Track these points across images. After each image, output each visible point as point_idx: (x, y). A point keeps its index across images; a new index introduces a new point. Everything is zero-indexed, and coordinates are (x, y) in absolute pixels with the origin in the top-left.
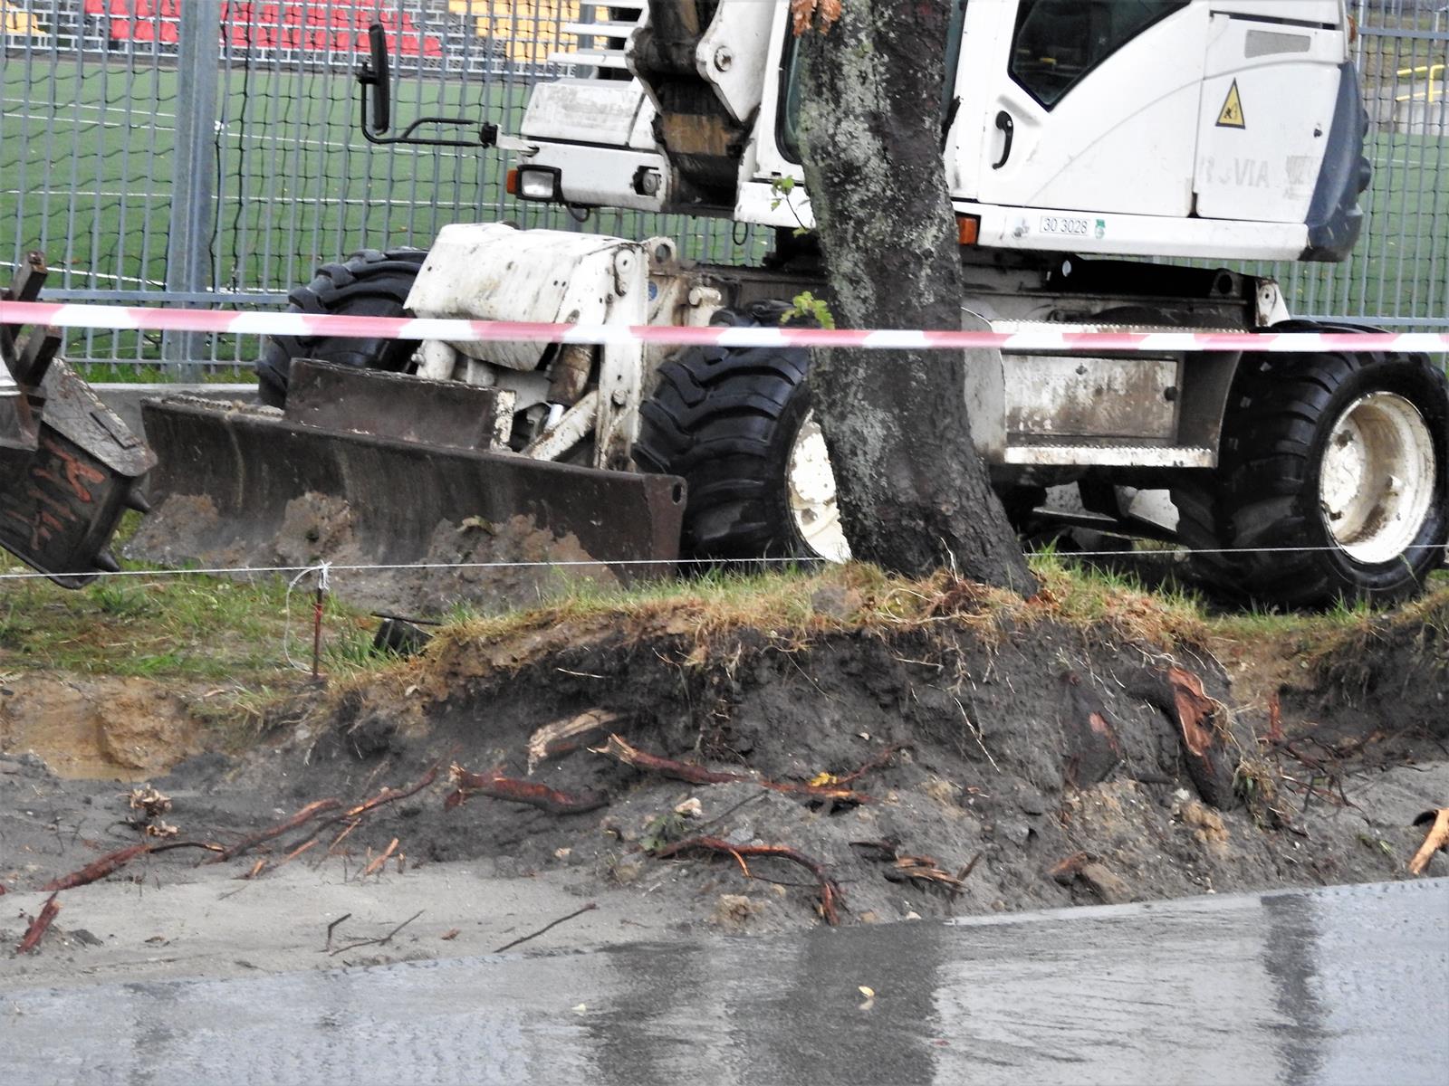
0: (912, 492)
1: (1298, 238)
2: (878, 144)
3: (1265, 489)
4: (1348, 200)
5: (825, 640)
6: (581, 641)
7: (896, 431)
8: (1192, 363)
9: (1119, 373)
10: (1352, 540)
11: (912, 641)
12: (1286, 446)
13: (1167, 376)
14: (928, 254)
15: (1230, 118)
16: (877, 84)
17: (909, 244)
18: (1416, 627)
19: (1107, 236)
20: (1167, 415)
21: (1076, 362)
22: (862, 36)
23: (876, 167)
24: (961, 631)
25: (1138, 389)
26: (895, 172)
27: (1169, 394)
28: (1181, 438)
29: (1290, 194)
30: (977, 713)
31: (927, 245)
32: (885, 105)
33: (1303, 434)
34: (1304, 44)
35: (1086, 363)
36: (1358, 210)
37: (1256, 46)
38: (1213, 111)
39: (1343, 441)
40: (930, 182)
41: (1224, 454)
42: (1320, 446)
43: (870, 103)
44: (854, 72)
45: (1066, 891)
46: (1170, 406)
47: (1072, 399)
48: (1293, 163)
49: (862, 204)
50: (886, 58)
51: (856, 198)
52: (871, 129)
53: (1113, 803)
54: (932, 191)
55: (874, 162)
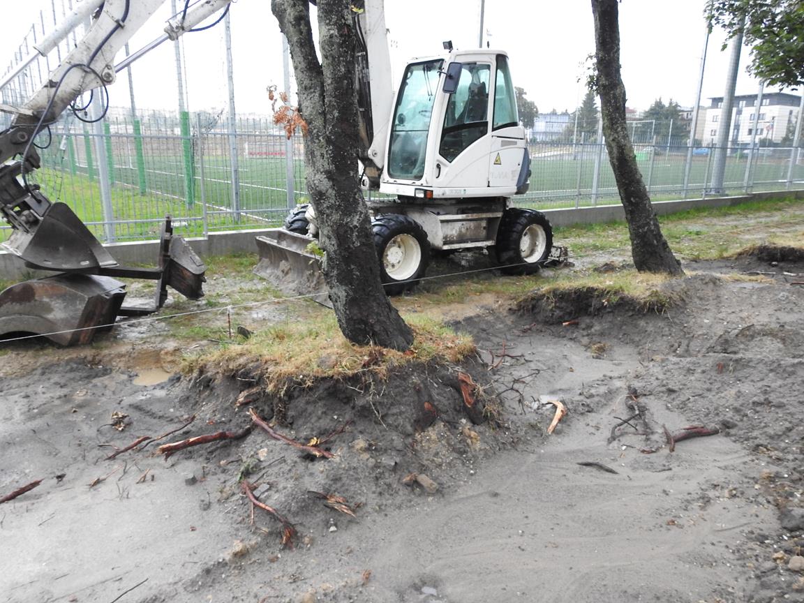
0: (359, 315)
1: (515, 189)
2: (331, 183)
3: (507, 249)
4: (526, 180)
5: (319, 380)
6: (250, 365)
7: (351, 293)
8: (490, 220)
9: (472, 224)
10: (527, 257)
11: (355, 379)
12: (515, 229)
13: (484, 224)
14: (356, 227)
15: (497, 162)
16: (328, 158)
17: (347, 223)
18: (544, 295)
19: (467, 193)
20: (484, 233)
21: (460, 223)
22: (321, 138)
23: (331, 192)
24: (374, 374)
25: (477, 228)
26: (338, 195)
27: (484, 228)
28: (487, 239)
29: (513, 180)
30: (379, 408)
31: (355, 223)
32: (332, 167)
33: (515, 235)
34: (516, 143)
35: (464, 223)
36: (528, 182)
37: (504, 144)
38: (493, 161)
39: (525, 235)
40: (354, 198)
41: (498, 242)
42: (520, 238)
43: (326, 166)
44: (319, 154)
45: (409, 488)
46: (485, 231)
47: (460, 231)
48: (513, 172)
49: (328, 208)
50: (331, 148)
51: (325, 206)
52: (327, 177)
53: (434, 437)
54: (356, 202)
55: (330, 191)
